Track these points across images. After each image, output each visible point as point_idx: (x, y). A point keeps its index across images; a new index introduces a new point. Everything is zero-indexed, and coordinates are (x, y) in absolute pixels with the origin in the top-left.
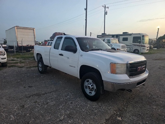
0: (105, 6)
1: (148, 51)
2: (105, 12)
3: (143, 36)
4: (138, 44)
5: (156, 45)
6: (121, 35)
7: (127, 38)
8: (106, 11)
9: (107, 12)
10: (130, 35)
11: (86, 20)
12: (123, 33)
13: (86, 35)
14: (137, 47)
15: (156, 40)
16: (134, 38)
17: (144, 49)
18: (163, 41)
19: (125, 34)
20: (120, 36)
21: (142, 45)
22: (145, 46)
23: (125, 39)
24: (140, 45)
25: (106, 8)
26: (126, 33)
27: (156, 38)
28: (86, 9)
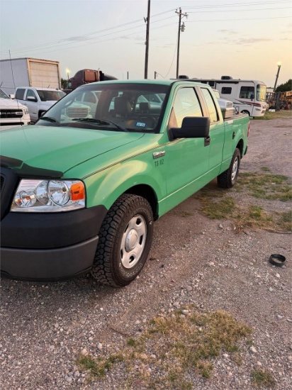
0: (181, 11)
1: (263, 115)
2: (180, 27)
3: (258, 86)
4: (249, 100)
5: (274, 104)
6: (219, 82)
7: (231, 88)
8: (182, 24)
9: (183, 26)
10: (236, 82)
11: (147, 43)
12: (223, 78)
13: (146, 77)
14: (246, 105)
15: (272, 91)
16: (243, 89)
17: (259, 110)
18: (287, 95)
19: (226, 79)
20: (217, 84)
21: (256, 102)
22: (258, 105)
23: (226, 91)
24: (253, 102)
25: (182, 16)
26: (228, 78)
27: (273, 87)
28: (148, 19)
